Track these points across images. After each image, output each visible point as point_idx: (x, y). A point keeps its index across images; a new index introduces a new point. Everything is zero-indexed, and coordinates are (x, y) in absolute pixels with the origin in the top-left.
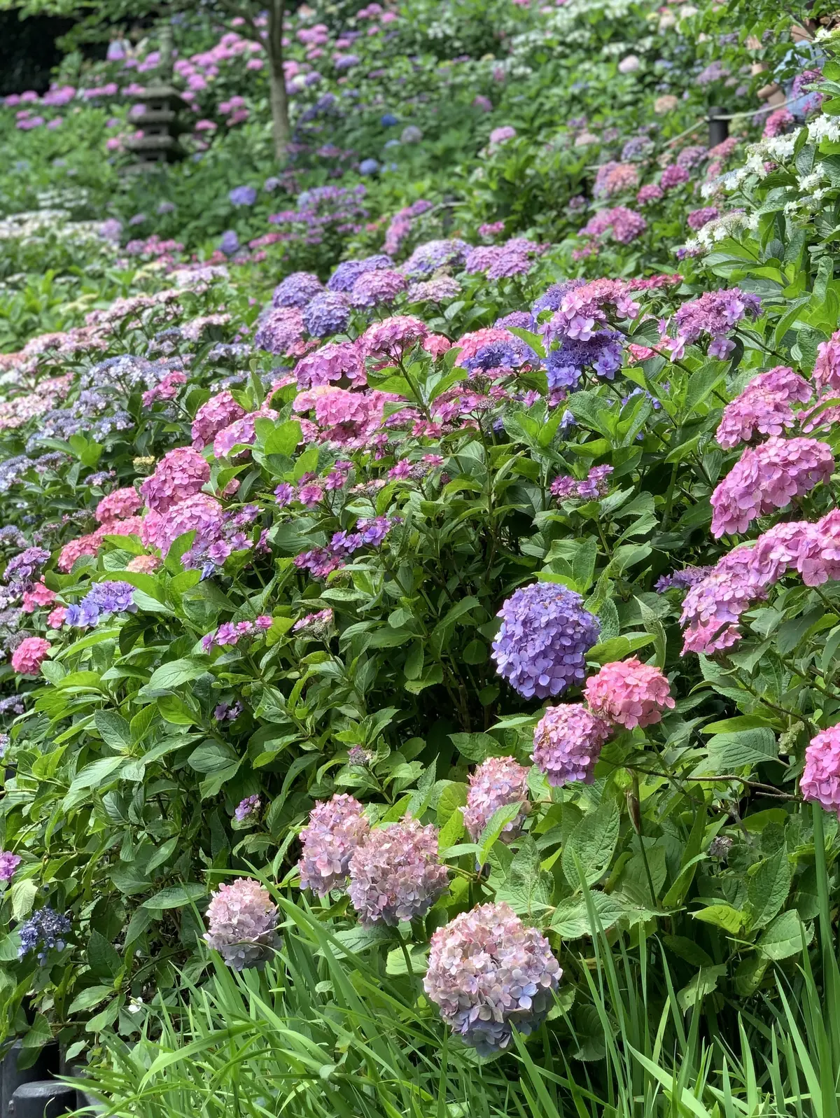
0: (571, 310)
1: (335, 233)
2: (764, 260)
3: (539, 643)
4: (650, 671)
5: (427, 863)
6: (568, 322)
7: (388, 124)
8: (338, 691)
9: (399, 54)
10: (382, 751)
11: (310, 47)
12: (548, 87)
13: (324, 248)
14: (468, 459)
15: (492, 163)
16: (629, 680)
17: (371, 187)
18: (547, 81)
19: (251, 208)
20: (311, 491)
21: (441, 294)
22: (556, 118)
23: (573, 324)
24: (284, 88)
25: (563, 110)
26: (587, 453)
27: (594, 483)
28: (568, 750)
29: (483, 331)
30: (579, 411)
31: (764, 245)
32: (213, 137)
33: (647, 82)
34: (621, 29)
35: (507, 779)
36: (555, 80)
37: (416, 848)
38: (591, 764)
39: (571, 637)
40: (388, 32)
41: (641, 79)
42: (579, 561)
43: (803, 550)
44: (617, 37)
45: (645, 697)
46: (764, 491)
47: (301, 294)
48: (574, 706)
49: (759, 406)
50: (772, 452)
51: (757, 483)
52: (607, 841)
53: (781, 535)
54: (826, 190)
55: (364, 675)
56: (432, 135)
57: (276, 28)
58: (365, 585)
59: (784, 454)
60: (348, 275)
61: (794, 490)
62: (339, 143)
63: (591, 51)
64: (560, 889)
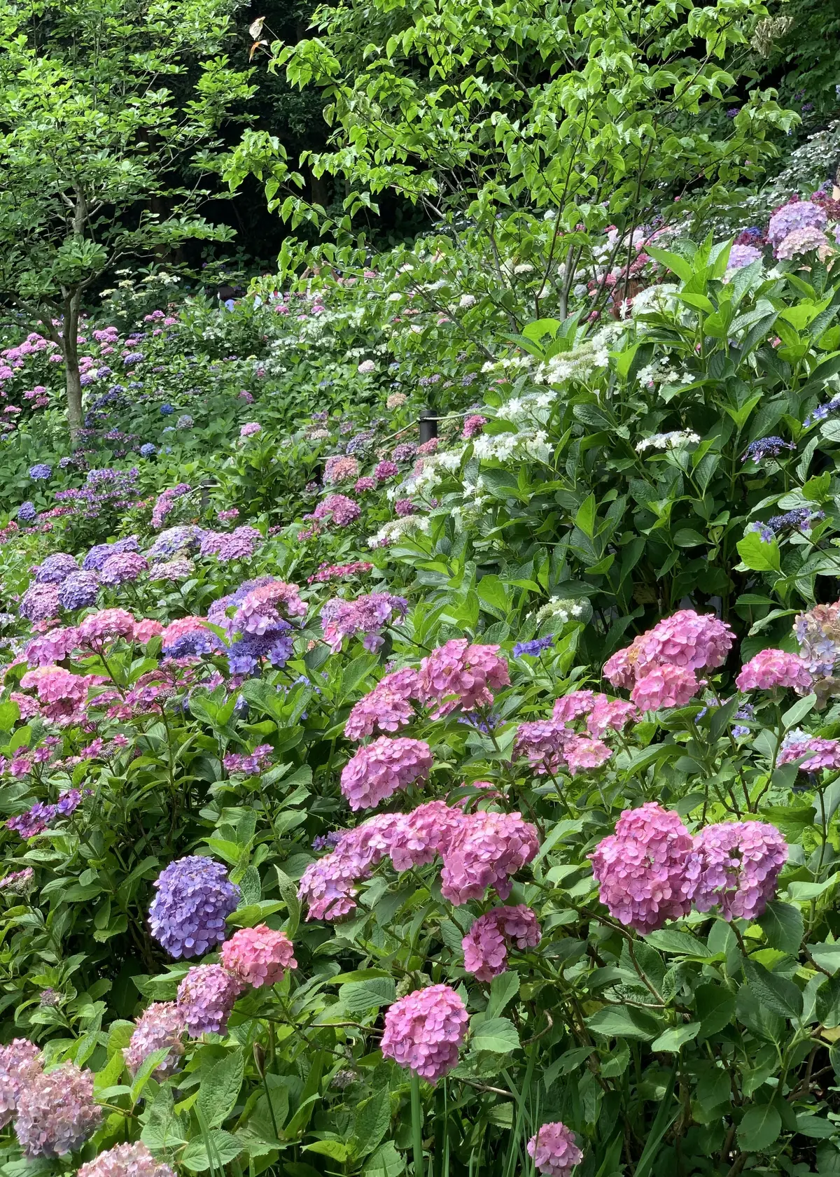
0: (249, 609)
1: (112, 508)
2: (434, 555)
3: (186, 910)
4: (278, 936)
5: (83, 1104)
6: (247, 619)
7: (166, 413)
8: (38, 938)
9: (178, 352)
10: (70, 993)
11: (103, 344)
12: (300, 384)
13: (102, 521)
14: (155, 739)
15: (241, 453)
16: (258, 946)
17: (149, 468)
18: (299, 379)
19: (47, 482)
20: (20, 765)
21: (177, 574)
22: (306, 410)
23: (251, 620)
24: (79, 382)
25: (312, 404)
26: (258, 732)
27: (256, 761)
28: (204, 1006)
29: (188, 618)
30: (252, 696)
31: (435, 543)
32: (18, 419)
33: (383, 381)
34: (361, 336)
35: (163, 1025)
36: (306, 378)
37: (74, 1091)
38: (224, 1018)
39: (214, 905)
40: (169, 333)
41: (377, 378)
42: (242, 827)
43: (393, 841)
44: (358, 343)
45: (270, 960)
46: (371, 785)
47: (58, 572)
48: (213, 966)
49: (381, 705)
50: (379, 751)
51: (366, 777)
52: (234, 1086)
53: (379, 825)
54: (485, 497)
55: (61, 925)
56: (202, 423)
57: (71, 330)
58: (65, 848)
59: (389, 752)
60: (98, 556)
61: (396, 784)
62: (125, 429)
63: (336, 354)
64: (193, 1126)
